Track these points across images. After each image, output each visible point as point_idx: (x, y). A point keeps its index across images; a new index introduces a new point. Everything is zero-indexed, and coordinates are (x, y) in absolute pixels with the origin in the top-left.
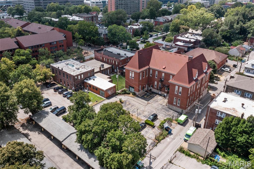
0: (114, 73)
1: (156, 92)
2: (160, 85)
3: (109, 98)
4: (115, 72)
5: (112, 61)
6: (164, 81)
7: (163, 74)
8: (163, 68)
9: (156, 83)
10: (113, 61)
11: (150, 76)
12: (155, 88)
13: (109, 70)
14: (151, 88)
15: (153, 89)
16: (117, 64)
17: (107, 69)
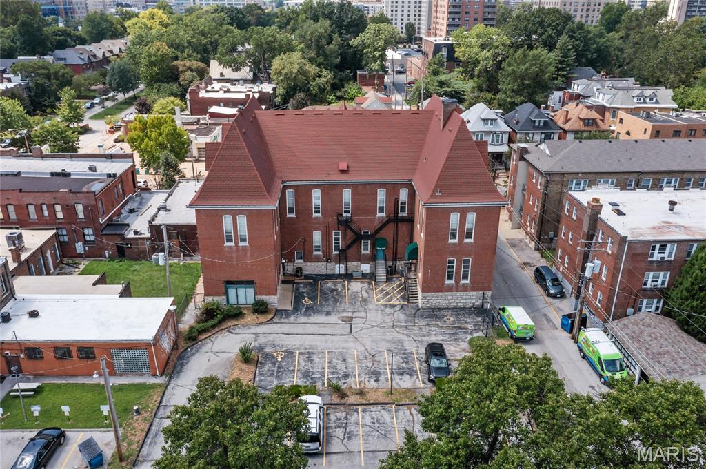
0: (77, 260)
1: (323, 272)
2: (337, 239)
3: (175, 367)
4: (80, 256)
5: (51, 208)
6: (355, 218)
7: (347, 196)
8: (342, 172)
9: (317, 237)
10: (58, 208)
11: (289, 215)
12: (318, 260)
13: (48, 254)
14: (299, 262)
15: (309, 264)
16: (81, 215)
17: (41, 250)
